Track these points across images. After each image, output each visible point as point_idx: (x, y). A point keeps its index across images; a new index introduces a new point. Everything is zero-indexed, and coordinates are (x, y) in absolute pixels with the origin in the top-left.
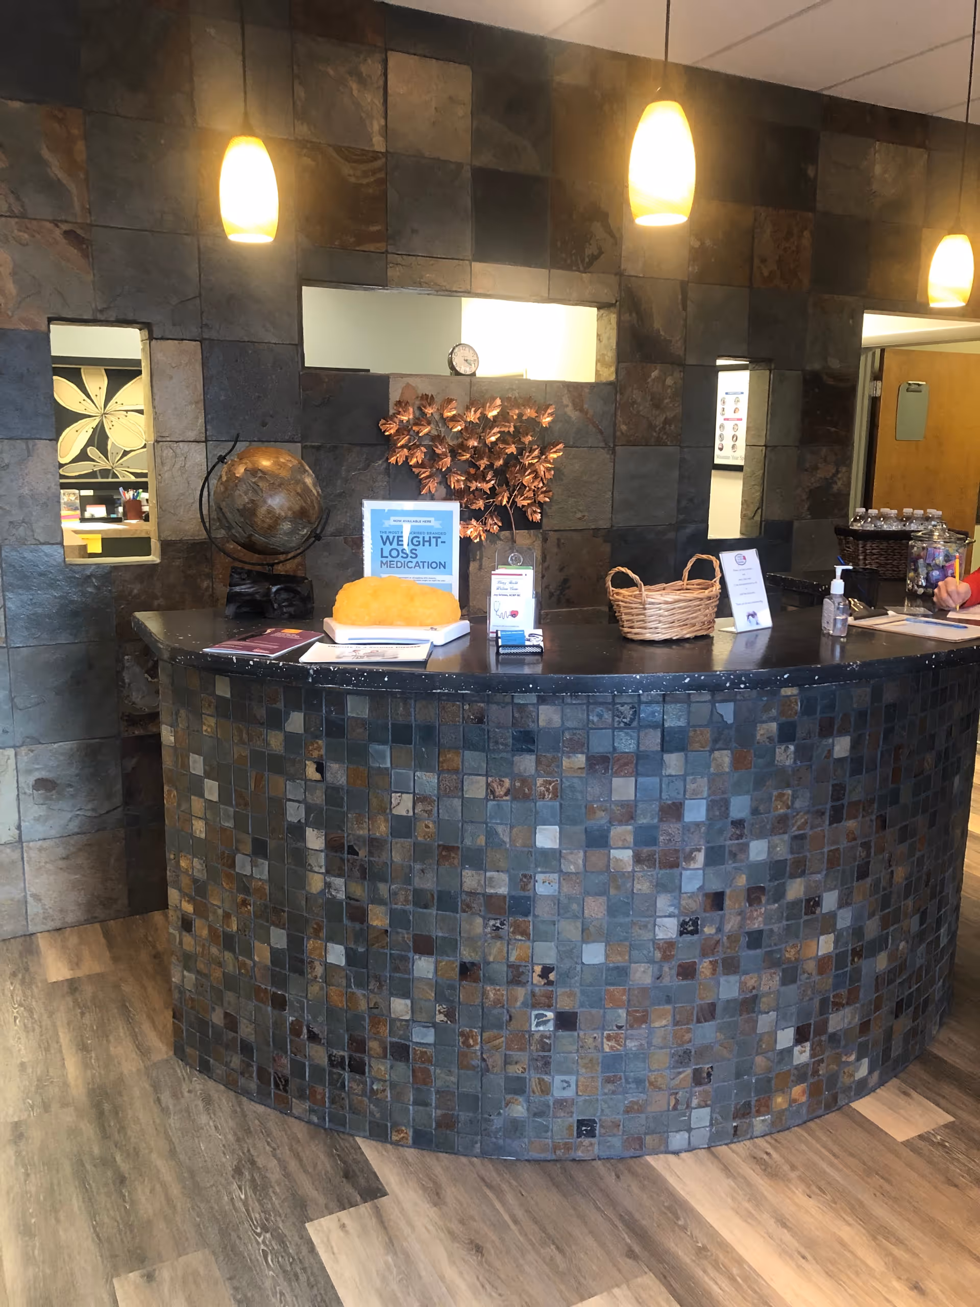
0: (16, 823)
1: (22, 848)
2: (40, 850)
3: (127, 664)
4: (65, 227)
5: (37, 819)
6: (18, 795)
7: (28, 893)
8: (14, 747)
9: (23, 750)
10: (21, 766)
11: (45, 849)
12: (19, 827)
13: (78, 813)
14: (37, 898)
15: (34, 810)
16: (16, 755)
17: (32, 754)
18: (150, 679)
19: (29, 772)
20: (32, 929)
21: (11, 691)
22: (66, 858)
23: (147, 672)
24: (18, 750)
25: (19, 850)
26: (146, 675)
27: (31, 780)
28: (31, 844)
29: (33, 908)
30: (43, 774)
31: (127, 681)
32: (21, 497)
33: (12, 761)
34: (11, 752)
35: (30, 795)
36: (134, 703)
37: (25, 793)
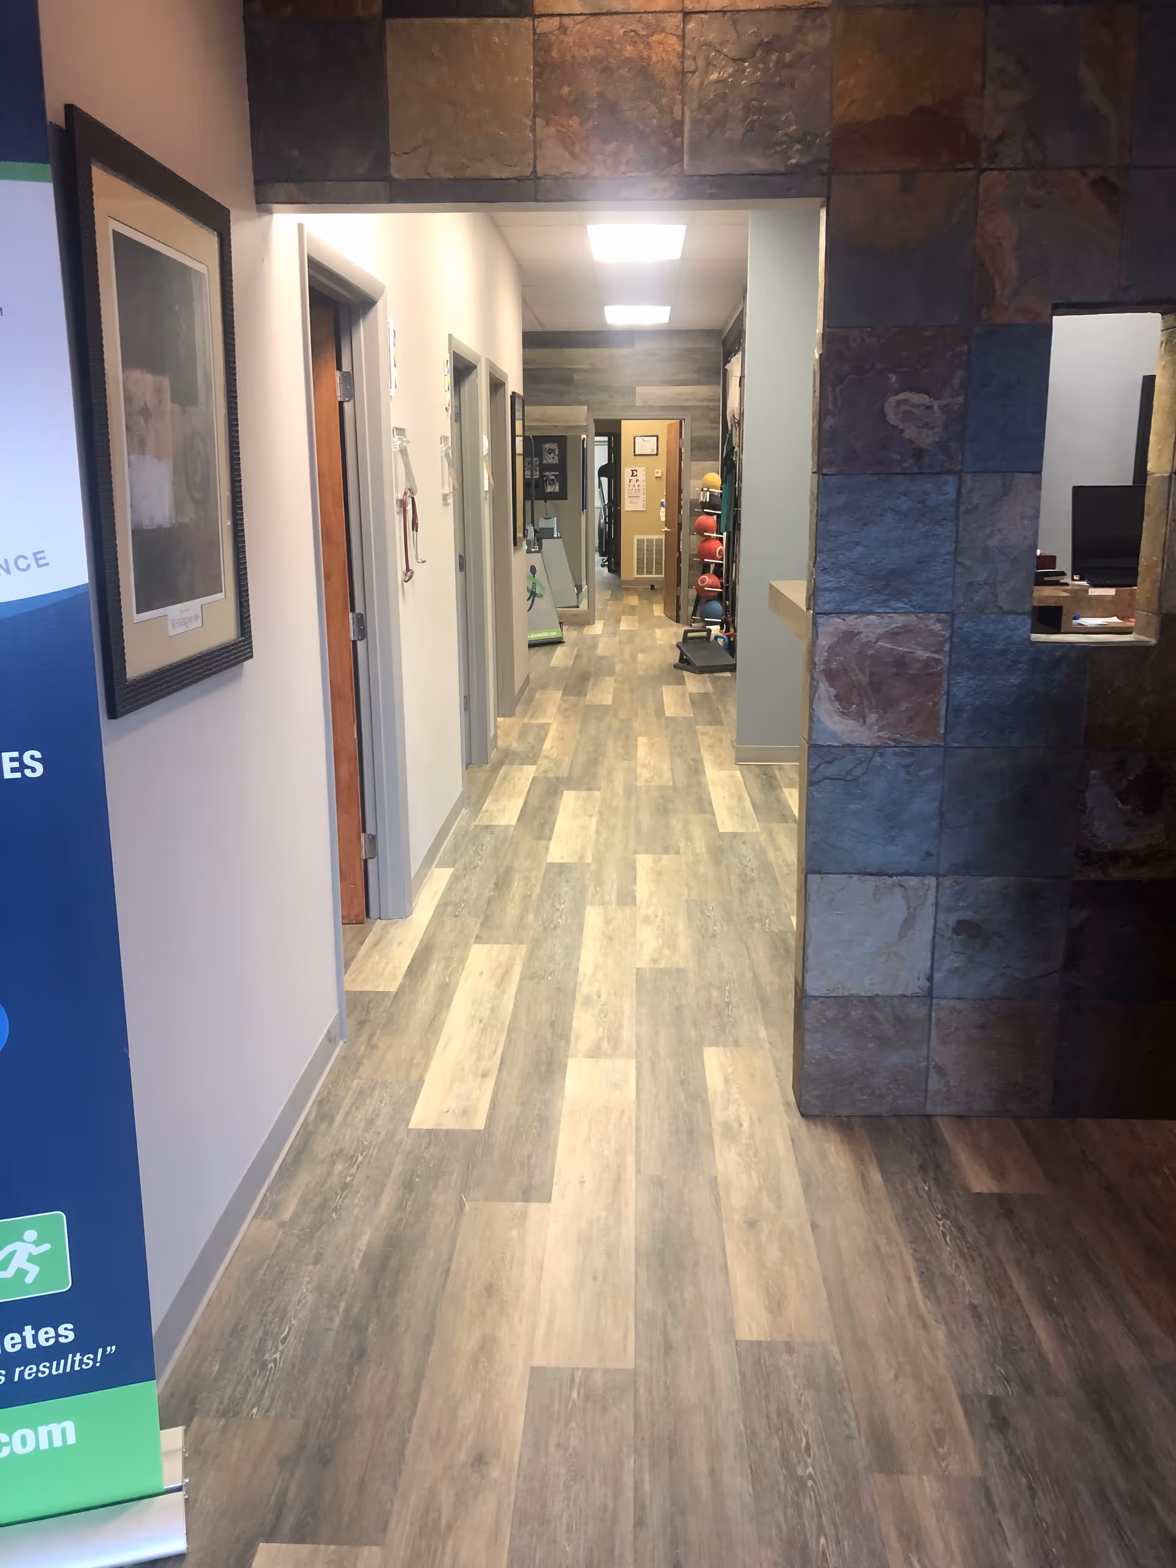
0: (928, 973)
1: (931, 1006)
2: (953, 1010)
3: (1093, 782)
4: (1092, 174)
5: (953, 971)
6: (934, 937)
7: (932, 1064)
8: (937, 876)
9: (947, 882)
10: (942, 901)
11: (959, 1012)
12: (930, 979)
13: (1003, 971)
14: (941, 1071)
15: (952, 961)
16: (937, 887)
17: (957, 888)
18: (1120, 805)
19: (950, 910)
20: (929, 1109)
21: (941, 804)
22: (982, 1027)
23: (1117, 795)
24: (941, 879)
25: (927, 1007)
26: (1116, 800)
27: (952, 919)
28: (942, 1002)
29: (935, 1083)
30: (967, 915)
31: (1089, 804)
32: (987, 550)
33: (933, 891)
34: (932, 882)
35: (949, 939)
36: (1094, 836)
37: (942, 936)
